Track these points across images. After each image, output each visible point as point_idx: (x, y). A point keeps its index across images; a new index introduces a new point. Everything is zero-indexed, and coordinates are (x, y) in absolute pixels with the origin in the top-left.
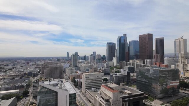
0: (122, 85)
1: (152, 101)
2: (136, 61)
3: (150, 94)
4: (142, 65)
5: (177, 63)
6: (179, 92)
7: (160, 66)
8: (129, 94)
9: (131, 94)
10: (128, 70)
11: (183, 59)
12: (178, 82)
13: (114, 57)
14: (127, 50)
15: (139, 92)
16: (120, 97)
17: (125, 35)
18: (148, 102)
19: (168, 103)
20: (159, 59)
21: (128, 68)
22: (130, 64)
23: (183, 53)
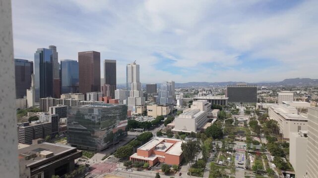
0: (37, 143)
1: (90, 158)
2: (72, 96)
3: (88, 148)
4: (82, 101)
5: (129, 96)
6: (127, 135)
7: (108, 102)
8: (47, 156)
9: (52, 154)
10: (56, 113)
11: (135, 91)
12: (126, 122)
13: (29, 89)
14: (56, 77)
15: (69, 149)
16: (27, 167)
17: (54, 48)
18: (85, 161)
19: (111, 154)
20: (108, 92)
21: (56, 109)
22: (60, 102)
23: (135, 82)
